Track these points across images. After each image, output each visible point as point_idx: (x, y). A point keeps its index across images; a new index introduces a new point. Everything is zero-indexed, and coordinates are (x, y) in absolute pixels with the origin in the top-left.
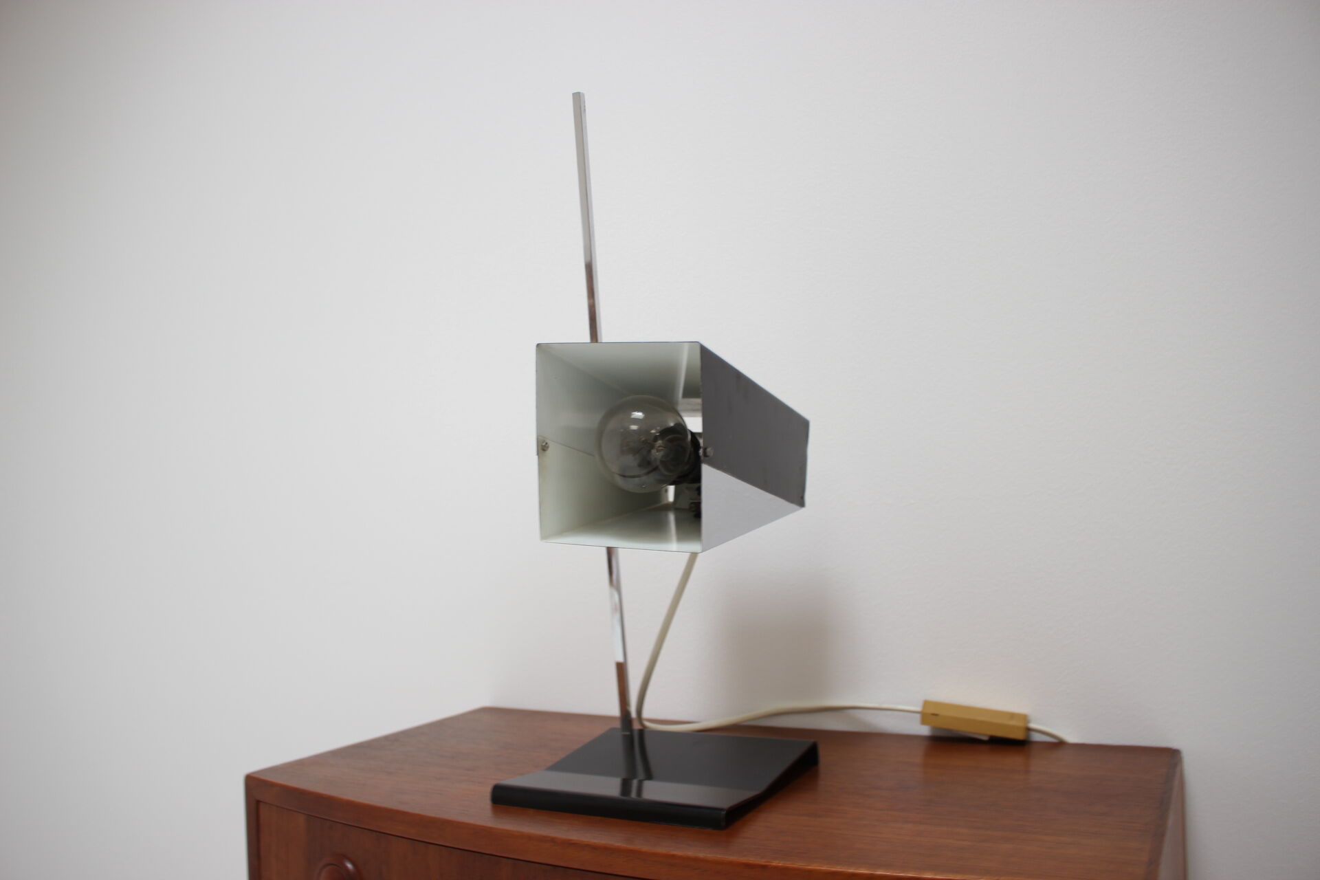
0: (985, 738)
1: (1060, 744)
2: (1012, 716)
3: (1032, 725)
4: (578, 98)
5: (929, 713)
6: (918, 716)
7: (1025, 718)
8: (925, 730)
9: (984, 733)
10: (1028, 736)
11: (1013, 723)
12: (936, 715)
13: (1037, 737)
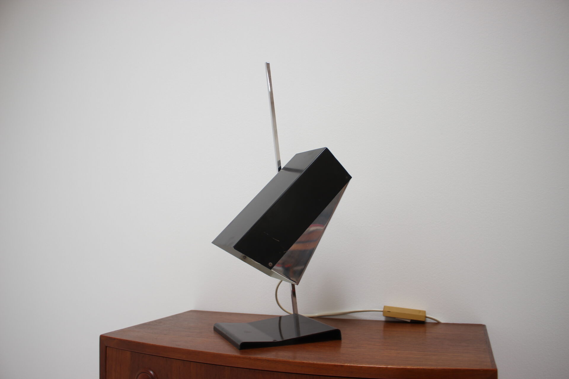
0: (409, 321)
1: (438, 323)
2: (420, 311)
3: (427, 316)
4: (268, 65)
5: (386, 311)
6: (382, 313)
7: (425, 312)
8: (383, 319)
9: (408, 319)
10: (425, 319)
11: (421, 314)
12: (390, 312)
13: (428, 320)
